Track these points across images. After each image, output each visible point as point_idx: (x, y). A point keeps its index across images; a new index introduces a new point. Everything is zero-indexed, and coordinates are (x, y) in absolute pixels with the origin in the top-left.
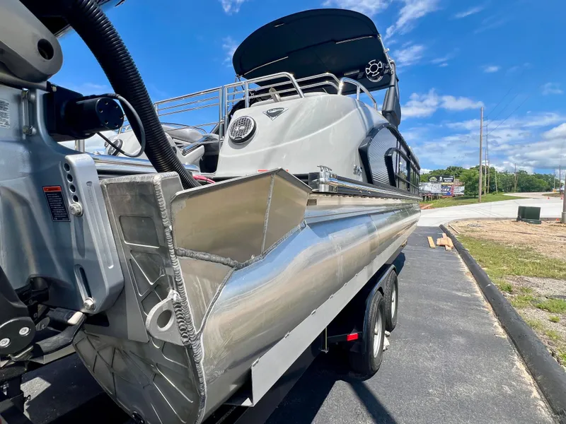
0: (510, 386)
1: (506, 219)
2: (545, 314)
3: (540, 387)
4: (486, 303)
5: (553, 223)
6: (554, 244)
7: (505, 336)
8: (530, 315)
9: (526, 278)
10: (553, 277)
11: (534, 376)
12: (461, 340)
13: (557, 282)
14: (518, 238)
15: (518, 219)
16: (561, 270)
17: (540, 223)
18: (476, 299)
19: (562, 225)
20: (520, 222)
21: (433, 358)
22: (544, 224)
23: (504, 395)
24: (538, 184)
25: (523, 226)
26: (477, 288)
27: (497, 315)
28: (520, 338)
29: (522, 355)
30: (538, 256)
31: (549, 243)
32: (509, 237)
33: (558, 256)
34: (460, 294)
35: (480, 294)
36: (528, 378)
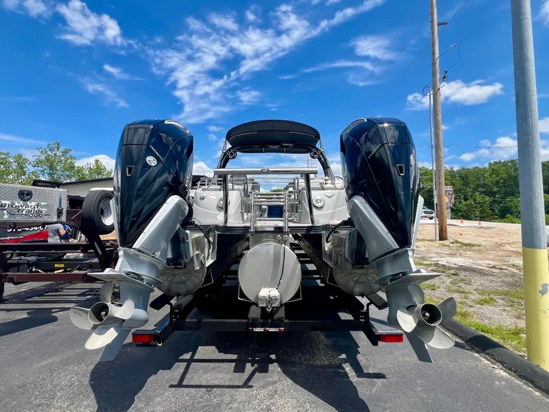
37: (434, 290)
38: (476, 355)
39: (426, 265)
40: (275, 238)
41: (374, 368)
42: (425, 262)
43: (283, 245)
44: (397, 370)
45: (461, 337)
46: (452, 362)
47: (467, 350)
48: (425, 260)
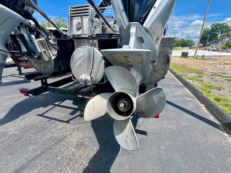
0: (185, 93)
1: (177, 56)
2: (191, 80)
3: (191, 92)
4: (176, 79)
5: (191, 58)
6: (192, 64)
7: (183, 85)
8: (188, 81)
9: (185, 73)
10: (192, 73)
11: (190, 90)
12: (173, 86)
13: (193, 74)
14: (181, 63)
15: (181, 57)
16: (194, 71)
17: (187, 58)
18: (174, 78)
19: (194, 58)
20: (182, 57)
21: (168, 90)
22: (189, 58)
23: (185, 94)
24: (187, 44)
25: (183, 59)
26: (173, 76)
27: (180, 81)
28: (186, 85)
29: (187, 88)
30: (188, 67)
31: (191, 64)
32: (179, 62)
33: (193, 67)
34: (169, 77)
35: (174, 77)
36: (189, 91)
37: (220, 90)
38: (226, 134)
39: (224, 77)
40: (89, 42)
41: (144, 127)
42: (225, 75)
43: (93, 48)
44: (157, 131)
45: (220, 121)
46: (202, 135)
47: (220, 130)
48: (225, 74)
